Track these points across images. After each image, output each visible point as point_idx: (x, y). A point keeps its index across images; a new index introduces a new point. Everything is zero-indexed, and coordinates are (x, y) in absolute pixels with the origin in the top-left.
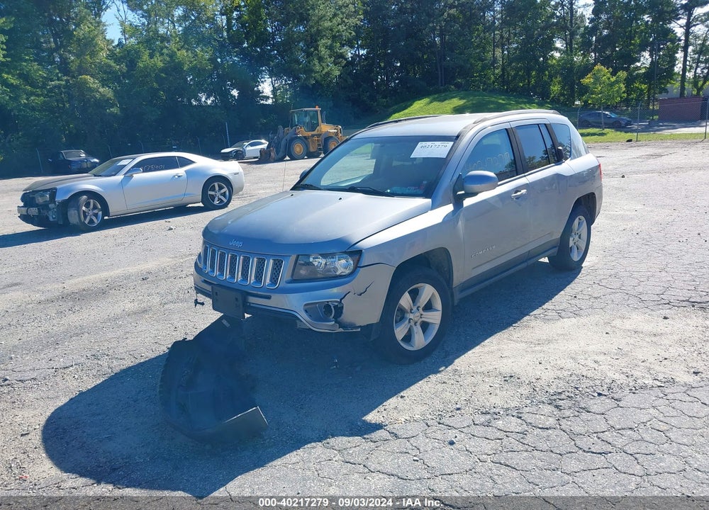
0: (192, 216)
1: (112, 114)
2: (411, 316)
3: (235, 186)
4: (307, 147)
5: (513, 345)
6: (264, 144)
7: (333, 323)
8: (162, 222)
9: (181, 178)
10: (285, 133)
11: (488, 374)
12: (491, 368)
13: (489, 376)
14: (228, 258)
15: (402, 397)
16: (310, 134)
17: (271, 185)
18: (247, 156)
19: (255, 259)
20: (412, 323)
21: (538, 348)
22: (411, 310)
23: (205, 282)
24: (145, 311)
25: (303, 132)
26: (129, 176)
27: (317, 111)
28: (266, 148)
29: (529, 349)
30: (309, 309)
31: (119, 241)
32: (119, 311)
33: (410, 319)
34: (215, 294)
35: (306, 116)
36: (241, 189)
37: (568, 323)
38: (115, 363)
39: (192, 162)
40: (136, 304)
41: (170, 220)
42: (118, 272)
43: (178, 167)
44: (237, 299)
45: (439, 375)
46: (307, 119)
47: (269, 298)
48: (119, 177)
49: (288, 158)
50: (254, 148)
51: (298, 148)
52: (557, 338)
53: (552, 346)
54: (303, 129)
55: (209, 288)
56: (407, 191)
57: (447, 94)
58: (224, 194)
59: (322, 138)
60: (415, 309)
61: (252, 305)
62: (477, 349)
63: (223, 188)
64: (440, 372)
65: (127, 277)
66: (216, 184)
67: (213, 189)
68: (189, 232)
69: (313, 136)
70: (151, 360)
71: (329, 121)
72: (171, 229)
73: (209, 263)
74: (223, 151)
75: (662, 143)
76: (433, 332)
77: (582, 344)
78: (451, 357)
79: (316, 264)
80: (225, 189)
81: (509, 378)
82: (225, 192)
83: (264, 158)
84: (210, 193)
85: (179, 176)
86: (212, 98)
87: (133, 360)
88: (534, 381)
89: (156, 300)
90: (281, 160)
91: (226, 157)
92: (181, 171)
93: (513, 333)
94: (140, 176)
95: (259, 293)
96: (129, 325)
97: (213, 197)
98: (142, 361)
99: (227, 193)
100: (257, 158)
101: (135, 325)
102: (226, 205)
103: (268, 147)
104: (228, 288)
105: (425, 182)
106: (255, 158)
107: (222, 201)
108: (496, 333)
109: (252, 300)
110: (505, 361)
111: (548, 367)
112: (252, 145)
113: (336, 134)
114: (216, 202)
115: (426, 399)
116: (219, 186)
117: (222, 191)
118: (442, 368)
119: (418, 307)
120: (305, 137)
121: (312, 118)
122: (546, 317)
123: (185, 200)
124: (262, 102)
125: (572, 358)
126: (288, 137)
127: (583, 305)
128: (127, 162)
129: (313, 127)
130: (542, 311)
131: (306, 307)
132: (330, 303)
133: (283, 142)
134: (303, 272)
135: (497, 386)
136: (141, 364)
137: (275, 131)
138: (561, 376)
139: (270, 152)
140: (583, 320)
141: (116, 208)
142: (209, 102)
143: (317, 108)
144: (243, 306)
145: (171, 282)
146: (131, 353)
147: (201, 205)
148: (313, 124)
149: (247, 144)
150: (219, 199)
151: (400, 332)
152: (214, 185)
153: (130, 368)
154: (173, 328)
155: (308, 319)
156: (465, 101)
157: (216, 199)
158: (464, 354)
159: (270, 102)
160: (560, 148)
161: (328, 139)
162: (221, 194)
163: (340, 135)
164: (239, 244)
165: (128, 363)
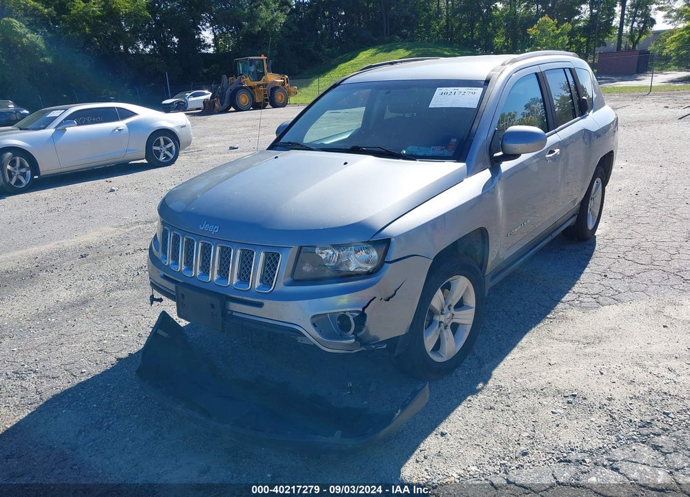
0: (135, 174)
1: (45, 63)
2: (442, 318)
3: (182, 140)
4: (253, 97)
5: (557, 346)
6: (208, 95)
7: (353, 340)
8: (102, 181)
9: (122, 132)
10: (229, 82)
11: (542, 392)
12: (543, 382)
13: (545, 396)
14: (198, 248)
15: (443, 434)
16: (256, 83)
17: (220, 138)
18: (189, 107)
19: (239, 251)
20: (442, 327)
21: (588, 350)
22: (442, 310)
23: (165, 277)
24: (85, 302)
25: (248, 82)
26: (60, 130)
27: (262, 60)
28: (209, 98)
29: (579, 351)
30: (318, 321)
31: (52, 205)
32: (51, 303)
33: (441, 322)
34: (180, 296)
35: (251, 65)
36: (189, 143)
37: (610, 313)
38: (46, 385)
39: (133, 114)
40: (74, 291)
41: (112, 179)
42: (51, 246)
43: (118, 120)
44: (213, 306)
45: (480, 396)
46: (252, 69)
47: (260, 305)
48: (50, 131)
49: (232, 109)
50: (198, 99)
51: (243, 99)
52: (607, 334)
53: (604, 345)
54: (248, 79)
55: (172, 287)
56: (430, 153)
57: (392, 44)
58: (170, 150)
59: (268, 89)
60: (446, 309)
61: (234, 314)
62: (515, 354)
63: (169, 143)
64: (479, 390)
65: (62, 253)
66: (161, 139)
67: (158, 144)
68: (134, 194)
69: (259, 86)
70: (95, 378)
71: (274, 70)
72: (112, 191)
73: (169, 252)
74: (164, 102)
75: (611, 96)
76: (464, 335)
77: (642, 343)
78: (487, 366)
79: (323, 256)
80: (172, 144)
81: (572, 399)
82: (171, 148)
83: (208, 109)
84: (155, 148)
85: (120, 130)
86: (151, 47)
87: (70, 378)
88: (606, 402)
89: (99, 286)
90: (226, 111)
91: (167, 109)
92: (121, 124)
93: (551, 327)
94: (74, 130)
95: (245, 298)
96: (65, 324)
97: (158, 153)
98: (83, 379)
99: (174, 148)
100: (199, 109)
101: (73, 323)
102: (172, 162)
103: (212, 97)
104: (200, 290)
105: (454, 140)
106: (198, 109)
107: (167, 157)
108: (531, 328)
109: (234, 307)
110: (557, 370)
111: (615, 380)
112: (194, 95)
113: (283, 84)
114: (162, 158)
115: (476, 437)
116: (165, 140)
117: (168, 146)
118: (480, 385)
119: (450, 305)
120: (250, 87)
121: (257, 67)
122: (583, 305)
123: (128, 156)
124: (203, 51)
125: (637, 364)
126: (232, 87)
127: (620, 286)
128: (58, 113)
129: (259, 76)
130: (575, 296)
131: (315, 319)
132: (348, 314)
133: (228, 92)
134: (307, 268)
135: (562, 411)
136: (82, 386)
137: (219, 82)
138: (638, 395)
139: (214, 102)
140: (629, 308)
141: (47, 166)
142: (148, 50)
143: (263, 57)
144: (222, 316)
145: (117, 260)
146: (68, 367)
147: (145, 161)
148: (258, 73)
149: (188, 94)
150: (165, 155)
151: (429, 342)
152: (159, 140)
153: (66, 393)
154: (121, 327)
155: (318, 336)
156: (411, 52)
157: (162, 154)
158: (501, 360)
159: (211, 50)
160: (584, 98)
161: (274, 89)
162: (167, 150)
163: (287, 85)
164: (214, 229)
165: (63, 384)
